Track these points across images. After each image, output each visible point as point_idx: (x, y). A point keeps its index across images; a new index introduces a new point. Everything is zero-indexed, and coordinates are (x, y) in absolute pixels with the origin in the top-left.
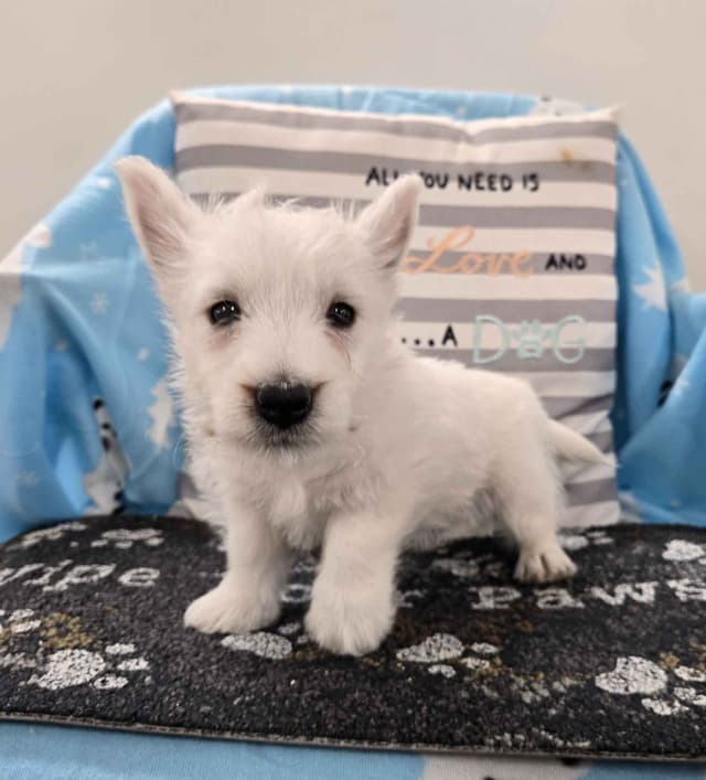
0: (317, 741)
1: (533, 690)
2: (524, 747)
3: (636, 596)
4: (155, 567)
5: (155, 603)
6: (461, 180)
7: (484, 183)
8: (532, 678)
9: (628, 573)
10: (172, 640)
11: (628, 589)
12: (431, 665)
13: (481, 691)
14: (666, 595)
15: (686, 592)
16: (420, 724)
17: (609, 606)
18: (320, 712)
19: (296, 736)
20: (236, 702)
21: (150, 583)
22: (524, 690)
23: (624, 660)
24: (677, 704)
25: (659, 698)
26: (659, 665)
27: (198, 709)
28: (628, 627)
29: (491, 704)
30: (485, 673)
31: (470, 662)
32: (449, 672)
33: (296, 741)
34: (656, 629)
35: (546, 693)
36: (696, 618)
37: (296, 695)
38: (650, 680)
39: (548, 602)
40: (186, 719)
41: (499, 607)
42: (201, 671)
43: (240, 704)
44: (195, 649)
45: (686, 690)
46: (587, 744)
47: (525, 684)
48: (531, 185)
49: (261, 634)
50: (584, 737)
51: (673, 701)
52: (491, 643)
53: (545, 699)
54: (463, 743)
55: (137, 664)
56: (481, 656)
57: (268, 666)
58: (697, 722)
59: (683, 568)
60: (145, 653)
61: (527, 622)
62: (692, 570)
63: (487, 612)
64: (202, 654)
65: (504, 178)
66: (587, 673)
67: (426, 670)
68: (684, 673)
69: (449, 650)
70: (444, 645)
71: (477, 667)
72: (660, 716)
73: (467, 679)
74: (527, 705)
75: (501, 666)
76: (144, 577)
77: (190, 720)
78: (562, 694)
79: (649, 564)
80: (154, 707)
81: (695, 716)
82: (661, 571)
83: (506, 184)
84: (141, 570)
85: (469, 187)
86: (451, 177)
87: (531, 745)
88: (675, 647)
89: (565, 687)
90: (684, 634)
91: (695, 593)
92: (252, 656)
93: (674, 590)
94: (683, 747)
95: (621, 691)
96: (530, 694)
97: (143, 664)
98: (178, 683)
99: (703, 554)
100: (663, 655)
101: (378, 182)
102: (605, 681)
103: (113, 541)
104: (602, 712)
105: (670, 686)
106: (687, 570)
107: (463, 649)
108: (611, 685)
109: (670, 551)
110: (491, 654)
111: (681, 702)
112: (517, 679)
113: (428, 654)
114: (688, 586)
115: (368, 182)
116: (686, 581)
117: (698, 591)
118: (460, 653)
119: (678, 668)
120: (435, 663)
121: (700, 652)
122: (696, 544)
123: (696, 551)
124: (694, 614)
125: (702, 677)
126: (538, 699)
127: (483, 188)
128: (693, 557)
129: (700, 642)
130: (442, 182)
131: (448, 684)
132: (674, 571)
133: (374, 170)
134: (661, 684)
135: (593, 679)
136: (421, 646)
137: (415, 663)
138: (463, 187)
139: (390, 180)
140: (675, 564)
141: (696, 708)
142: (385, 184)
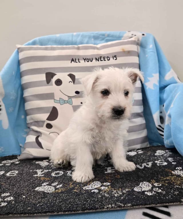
0: (60, 213)
1: (118, 193)
2: (114, 208)
3: (147, 166)
4: (17, 170)
5: (16, 180)
6: (96, 59)
7: (102, 59)
8: (118, 190)
9: (146, 160)
10: (21, 191)
11: (145, 164)
12: (92, 190)
13: (104, 195)
14: (154, 165)
15: (159, 164)
16: (88, 205)
17: (140, 169)
18: (61, 206)
20: (38, 206)
21: (15, 175)
22: (116, 193)
23: (142, 183)
24: (153, 192)
25: (149, 191)
26: (150, 183)
27: (27, 209)
28: (144, 174)
29: (106, 198)
30: (106, 190)
31: (102, 188)
32: (97, 191)
33: (54, 214)
34: (151, 174)
35: (121, 193)
37: (55, 202)
38: (147, 187)
40: (24, 211)
41: (112, 172)
42: (28, 198)
43: (39, 206)
44: (27, 192)
45: (156, 188)
46: (130, 205)
47: (116, 192)
48: (115, 58)
49: (47, 186)
50: (129, 203)
52: (108, 182)
53: (121, 195)
54: (98, 209)
55: (10, 198)
56: (105, 186)
57: (48, 195)
58: (158, 196)
59: (159, 157)
60: (13, 195)
61: (118, 176)
62: (162, 158)
63: (108, 174)
64: (29, 193)
65: (107, 57)
66: (132, 187)
67: (90, 191)
69: (97, 185)
71: (104, 189)
72: (149, 195)
73: (101, 192)
74: (116, 197)
75: (110, 188)
76: (13, 173)
77: (24, 212)
78: (125, 193)
79: (151, 157)
80: (15, 209)
81: (157, 195)
82: (154, 159)
83: (108, 59)
84: (13, 171)
85: (98, 61)
86: (93, 59)
87: (116, 207)
88: (155, 178)
89: (126, 191)
90: (157, 174)
91: (162, 164)
92: (44, 192)
93: (157, 163)
94: (154, 202)
95: (140, 191)
96: (117, 194)
97: (12, 198)
98: (22, 202)
99: (165, 153)
100: (151, 180)
101: (74, 62)
102: (136, 189)
103: (5, 164)
104: (134, 196)
105: (152, 188)
106: (160, 158)
107: (101, 185)
108: (138, 189)
109: (157, 153)
110: (108, 185)
111: (154, 192)
112: (114, 191)
113: (91, 187)
114: (160, 162)
115: (71, 62)
116: (160, 161)
117: (162, 163)
118: (100, 186)
119: (155, 183)
120: (93, 189)
121: (161, 179)
122: (164, 151)
123: (163, 152)
124: (161, 169)
125: (161, 185)
126: (119, 195)
127: (102, 60)
128: (162, 154)
129: (161, 176)
130: (91, 60)
131: (96, 194)
132: (157, 158)
133: (73, 59)
134: (150, 188)
135: (133, 189)
136: (90, 185)
137: (88, 190)
138: (97, 61)
139: (77, 61)
140: (158, 156)
141: (158, 193)
142: (76, 62)
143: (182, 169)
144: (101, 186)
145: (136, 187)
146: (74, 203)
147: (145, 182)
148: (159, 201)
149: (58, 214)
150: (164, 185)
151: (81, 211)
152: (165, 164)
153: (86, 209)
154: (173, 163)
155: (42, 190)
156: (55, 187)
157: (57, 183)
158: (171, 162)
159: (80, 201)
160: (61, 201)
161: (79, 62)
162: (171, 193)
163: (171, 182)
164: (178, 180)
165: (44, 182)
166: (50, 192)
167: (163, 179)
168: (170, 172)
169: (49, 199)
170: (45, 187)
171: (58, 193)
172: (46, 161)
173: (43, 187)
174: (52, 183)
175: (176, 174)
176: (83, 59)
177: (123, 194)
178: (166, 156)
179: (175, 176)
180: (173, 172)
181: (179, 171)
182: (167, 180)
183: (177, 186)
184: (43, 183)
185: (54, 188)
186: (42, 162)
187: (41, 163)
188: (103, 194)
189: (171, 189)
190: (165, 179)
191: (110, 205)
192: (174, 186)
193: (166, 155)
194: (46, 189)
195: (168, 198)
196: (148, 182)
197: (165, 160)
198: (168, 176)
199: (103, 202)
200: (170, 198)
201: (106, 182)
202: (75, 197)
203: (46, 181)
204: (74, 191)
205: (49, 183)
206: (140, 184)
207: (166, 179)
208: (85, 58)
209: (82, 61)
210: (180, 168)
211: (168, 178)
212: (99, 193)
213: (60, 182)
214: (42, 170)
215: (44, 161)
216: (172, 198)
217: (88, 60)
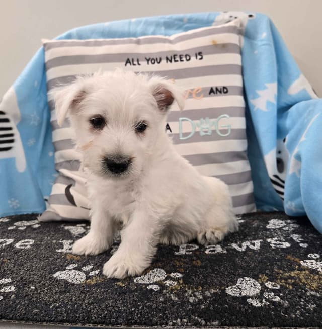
0: (87, 326)
1: (195, 296)
2: (186, 325)
3: (251, 247)
4: (33, 239)
5: (28, 257)
9: (249, 236)
10: (30, 275)
11: (248, 244)
12: (148, 285)
13: (170, 297)
14: (265, 246)
15: (274, 244)
16: (137, 315)
17: (239, 252)
18: (90, 311)
20: (51, 307)
21: (28, 247)
22: (191, 296)
23: (242, 279)
24: (264, 301)
25: (255, 298)
26: (258, 281)
27: (32, 312)
28: (245, 262)
29: (173, 304)
30: (173, 288)
31: (168, 283)
32: (156, 288)
33: (77, 326)
34: (259, 262)
35: (201, 297)
36: (278, 256)
37: (80, 302)
38: (252, 289)
39: (210, 251)
40: (25, 316)
41: (187, 253)
42: (39, 291)
43: (53, 308)
44: (40, 279)
45: (270, 293)
46: (217, 323)
47: (192, 293)
49: (74, 271)
50: (216, 319)
51: (262, 299)
52: (179, 273)
53: (200, 300)
54: (157, 324)
55: (10, 288)
56: (173, 279)
57: (73, 287)
58: (273, 310)
59: (275, 233)
60: (15, 283)
61: (198, 261)
62: (279, 233)
63: (181, 256)
64: (42, 282)
66: (223, 285)
67: (146, 287)
68: (269, 285)
69: (159, 277)
70: (158, 274)
71: (170, 285)
72: (255, 307)
73: (164, 291)
74: (191, 303)
75: (182, 284)
76: (26, 244)
77: (27, 318)
78: (209, 297)
79: (260, 231)
80: (12, 310)
81: (272, 307)
82: (265, 234)
84: (26, 240)
87: (189, 324)
88: (267, 272)
89: (211, 294)
90: (272, 265)
91: (279, 244)
92: (66, 282)
93: (270, 243)
95: (238, 295)
96: (193, 298)
97: (13, 288)
98: (26, 298)
99: (285, 225)
100: (260, 276)
102: (230, 290)
103: (18, 227)
104: (227, 306)
105: (262, 292)
106: (277, 233)
107: (166, 276)
108: (233, 292)
109: (270, 225)
110: (178, 278)
111: (266, 300)
112: (188, 291)
113: (148, 279)
114: (276, 241)
116: (276, 239)
117: (281, 243)
118: (164, 278)
119: (267, 282)
120: (151, 284)
121: (279, 274)
123: (282, 224)
125: (278, 287)
126: (197, 300)
128: (281, 227)
129: (279, 268)
131: (155, 295)
132: (271, 234)
134: (257, 291)
135: (225, 289)
136: (147, 275)
137: (141, 284)
141: (273, 303)
143: (320, 258)
144: (166, 279)
145: (231, 287)
146: (113, 308)
147: (247, 278)
150: (286, 288)
151: (125, 325)
152: (287, 245)
153: (134, 322)
154: (301, 245)
155: (65, 278)
156: (87, 273)
157: (91, 267)
158: (298, 243)
159: (124, 306)
160: (92, 303)
162: (300, 305)
163: (298, 284)
164: (314, 279)
165: (71, 264)
166: (76, 283)
167: (282, 274)
168: (297, 262)
170: (70, 272)
171: (89, 286)
172: (82, 227)
173: (66, 273)
174: (84, 265)
175: (308, 267)
178: (288, 231)
179: (307, 272)
180: (302, 262)
181: (313, 261)
183: (313, 293)
184: (68, 264)
185: (85, 276)
186: (74, 227)
187: (72, 229)
188: (167, 295)
189: (300, 297)
190: (287, 275)
192: (306, 291)
193: (287, 229)
194: (71, 277)
195: (294, 316)
196: (253, 278)
197: (285, 238)
198: (293, 270)
199: (167, 312)
200: (298, 316)
201: (176, 272)
202: (116, 296)
203: (74, 261)
204: (118, 284)
205: (79, 264)
206: (237, 280)
207: (290, 275)
210: (315, 256)
211: (293, 275)
212: (160, 291)
213: (96, 264)
214: (72, 241)
215: (78, 225)
216: (302, 318)
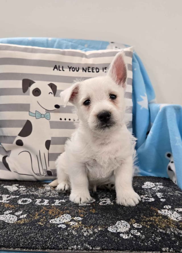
0: (17, 249)
1: (88, 232)
2: (80, 249)
6: (83, 69)
7: (90, 70)
8: (89, 228)
12: (59, 224)
13: (72, 232)
15: (144, 199)
18: (19, 240)
19: (10, 248)
22: (85, 232)
23: (119, 222)
24: (130, 235)
25: (125, 233)
26: (129, 223)
28: (124, 211)
29: (73, 236)
30: (75, 227)
31: (72, 223)
32: (64, 226)
33: (10, 249)
35: (91, 233)
36: (145, 207)
37: (13, 235)
38: (125, 228)
39: (103, 203)
41: (87, 205)
45: (135, 231)
46: (99, 248)
47: (86, 230)
48: (105, 70)
49: (9, 215)
50: (98, 246)
51: (129, 234)
52: (80, 217)
53: (91, 234)
54: (61, 249)
56: (75, 221)
57: (8, 225)
58: (134, 241)
61: (93, 210)
62: (149, 192)
63: (83, 207)
65: (96, 68)
66: (107, 225)
67: (57, 226)
68: (135, 225)
69: (67, 219)
70: (66, 218)
71: (73, 225)
72: (124, 239)
73: (69, 229)
74: (85, 236)
75: (80, 224)
78: (96, 233)
81: (134, 239)
82: (140, 192)
83: (97, 70)
85: (86, 71)
86: (80, 68)
87: (82, 249)
88: (136, 217)
89: (98, 230)
90: (140, 213)
92: (4, 222)
93: (142, 198)
94: (128, 249)
95: (115, 231)
96: (87, 233)
99: (155, 186)
100: (131, 220)
101: (57, 70)
102: (111, 228)
104: (107, 238)
105: (130, 229)
106: (148, 192)
107: (71, 219)
108: (113, 230)
109: (145, 185)
110: (79, 220)
111: (132, 234)
112: (84, 228)
113: (59, 221)
114: (146, 197)
115: (54, 70)
116: (146, 195)
117: (149, 198)
118: (69, 220)
119: (135, 223)
120: (61, 224)
121: (142, 218)
122: (153, 183)
123: (152, 185)
124: (145, 206)
125: (141, 227)
126: (89, 234)
127: (90, 72)
128: (151, 187)
129: (144, 215)
130: (77, 70)
131: (62, 230)
132: (144, 192)
133: (56, 66)
134: (128, 229)
135: (107, 228)
136: (58, 218)
137: (54, 224)
138: (84, 71)
139: (61, 69)
140: (145, 189)
141: (135, 236)
142: (59, 70)
143: (171, 208)
144: (71, 221)
145: (111, 227)
146: (34, 239)
147: (122, 221)
148: (135, 247)
149: (14, 250)
150: (146, 227)
151: (41, 249)
152: (153, 200)
153: (47, 247)
154: (161, 200)
155: (3, 220)
156: (18, 216)
157: (21, 212)
158: (159, 198)
159: (42, 237)
160: (21, 235)
161: (63, 70)
162: (152, 238)
163: (154, 224)
164: (164, 221)
165: (8, 210)
166: (11, 223)
167: (145, 219)
168: (156, 211)
169: (7, 231)
170: (7, 216)
171: (19, 225)
172: (16, 186)
173: (4, 216)
174: (17, 211)
175: (162, 214)
176: (68, 67)
177: (94, 233)
178: (155, 190)
179: (161, 217)
180: (159, 212)
181: (166, 210)
182: (150, 221)
183: (161, 230)
184: (6, 211)
185: (17, 218)
186: (11, 186)
187: (9, 188)
188: (70, 231)
189: (153, 233)
190: (148, 219)
191: (75, 246)
192: (157, 229)
193: (155, 188)
194: (7, 219)
195: (147, 244)
196: (126, 221)
197: (152, 195)
198: (152, 216)
199: (69, 241)
200: (149, 244)
201: (78, 217)
202: (37, 231)
203: (10, 208)
204: (39, 223)
205: (13, 211)
206: (116, 222)
207: (150, 219)
208: (70, 67)
209: (67, 70)
210: (168, 207)
211: (151, 219)
212: (66, 229)
213: (25, 211)
214: (9, 195)
215: (13, 185)
216: (151, 246)
217: (73, 70)
